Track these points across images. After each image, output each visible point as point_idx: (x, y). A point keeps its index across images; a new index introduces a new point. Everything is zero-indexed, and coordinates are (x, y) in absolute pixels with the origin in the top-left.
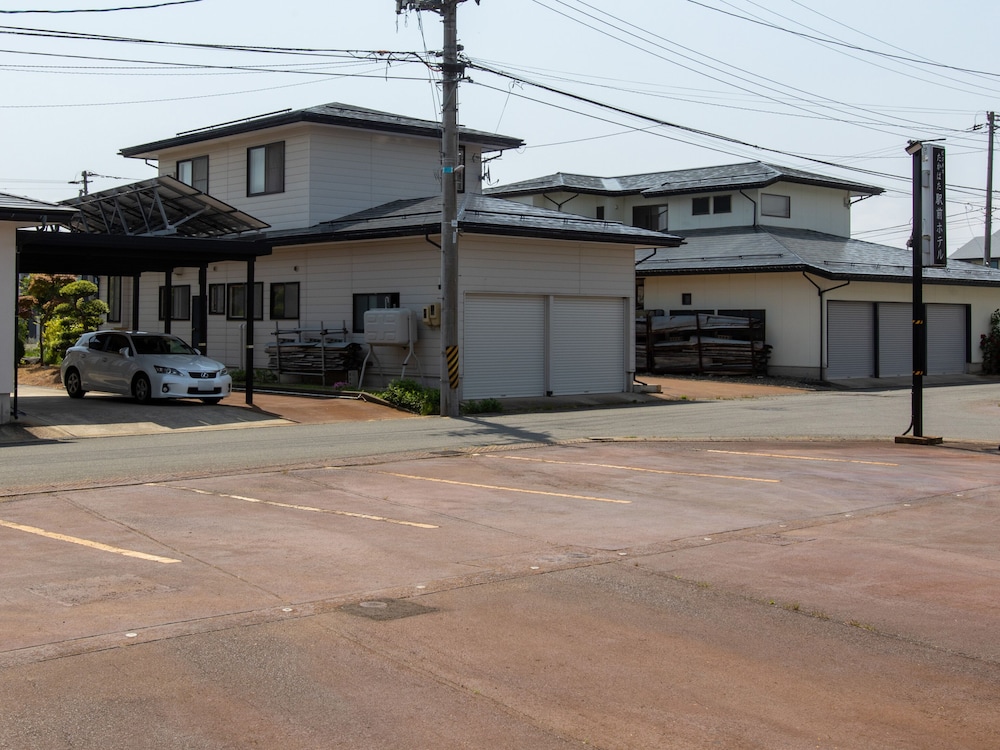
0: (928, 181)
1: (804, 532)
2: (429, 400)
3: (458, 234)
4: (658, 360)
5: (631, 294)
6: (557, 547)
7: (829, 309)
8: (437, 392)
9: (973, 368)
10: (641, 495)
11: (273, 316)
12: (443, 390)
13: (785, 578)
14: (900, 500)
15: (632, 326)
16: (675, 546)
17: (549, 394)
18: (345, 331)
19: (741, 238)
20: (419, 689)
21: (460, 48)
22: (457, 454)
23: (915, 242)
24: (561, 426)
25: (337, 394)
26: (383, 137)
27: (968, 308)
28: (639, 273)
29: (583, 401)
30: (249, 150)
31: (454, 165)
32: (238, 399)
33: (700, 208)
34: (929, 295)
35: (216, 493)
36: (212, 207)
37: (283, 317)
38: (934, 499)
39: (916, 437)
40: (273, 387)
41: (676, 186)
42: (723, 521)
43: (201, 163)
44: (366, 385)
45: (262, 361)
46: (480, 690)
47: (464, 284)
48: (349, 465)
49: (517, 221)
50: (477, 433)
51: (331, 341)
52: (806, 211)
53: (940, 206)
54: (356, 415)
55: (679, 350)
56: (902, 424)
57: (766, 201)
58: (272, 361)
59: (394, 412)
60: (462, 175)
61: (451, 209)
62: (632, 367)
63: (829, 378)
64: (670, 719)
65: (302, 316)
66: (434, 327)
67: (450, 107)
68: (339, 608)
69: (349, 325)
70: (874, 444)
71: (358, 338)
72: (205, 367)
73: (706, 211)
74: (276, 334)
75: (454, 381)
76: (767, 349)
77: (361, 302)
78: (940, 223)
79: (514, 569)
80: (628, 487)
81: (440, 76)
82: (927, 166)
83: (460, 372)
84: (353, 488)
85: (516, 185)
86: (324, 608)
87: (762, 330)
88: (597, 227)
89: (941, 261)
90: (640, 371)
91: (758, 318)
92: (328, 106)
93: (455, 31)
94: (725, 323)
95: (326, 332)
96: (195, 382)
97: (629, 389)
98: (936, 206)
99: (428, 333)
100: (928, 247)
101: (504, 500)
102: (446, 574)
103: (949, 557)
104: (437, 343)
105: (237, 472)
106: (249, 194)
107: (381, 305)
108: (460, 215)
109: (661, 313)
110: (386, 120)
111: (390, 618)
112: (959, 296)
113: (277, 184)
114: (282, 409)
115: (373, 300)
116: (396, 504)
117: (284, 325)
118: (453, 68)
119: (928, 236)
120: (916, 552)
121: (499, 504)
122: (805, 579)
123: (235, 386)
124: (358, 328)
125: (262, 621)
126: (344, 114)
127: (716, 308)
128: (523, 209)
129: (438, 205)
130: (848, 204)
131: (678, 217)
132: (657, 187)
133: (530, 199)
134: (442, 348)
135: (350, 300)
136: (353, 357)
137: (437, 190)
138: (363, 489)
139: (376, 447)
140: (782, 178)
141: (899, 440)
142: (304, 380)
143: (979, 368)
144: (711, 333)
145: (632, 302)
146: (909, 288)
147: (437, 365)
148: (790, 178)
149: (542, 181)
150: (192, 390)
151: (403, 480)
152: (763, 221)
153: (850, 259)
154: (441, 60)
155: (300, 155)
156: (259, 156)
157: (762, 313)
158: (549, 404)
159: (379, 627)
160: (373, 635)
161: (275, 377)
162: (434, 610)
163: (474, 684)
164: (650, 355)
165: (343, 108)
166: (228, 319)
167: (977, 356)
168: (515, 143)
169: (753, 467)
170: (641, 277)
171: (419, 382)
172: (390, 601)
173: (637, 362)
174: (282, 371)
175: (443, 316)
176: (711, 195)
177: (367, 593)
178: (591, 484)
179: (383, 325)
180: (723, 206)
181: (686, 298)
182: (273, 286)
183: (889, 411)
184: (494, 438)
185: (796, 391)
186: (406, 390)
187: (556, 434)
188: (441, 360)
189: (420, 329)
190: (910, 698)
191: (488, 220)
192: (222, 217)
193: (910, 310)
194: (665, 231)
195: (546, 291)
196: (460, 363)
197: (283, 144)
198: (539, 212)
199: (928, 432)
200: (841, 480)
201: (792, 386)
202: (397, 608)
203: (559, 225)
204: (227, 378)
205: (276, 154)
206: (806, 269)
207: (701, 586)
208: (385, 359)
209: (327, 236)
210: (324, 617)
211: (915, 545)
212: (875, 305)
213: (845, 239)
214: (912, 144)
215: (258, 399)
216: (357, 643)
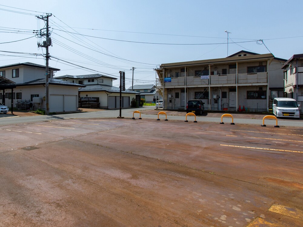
0: (122, 77)
1: (101, 133)
2: (44, 112)
3: (49, 85)
4: (82, 105)
5: (78, 95)
6: (61, 137)
7: (109, 97)
8: (45, 111)
9: (130, 106)
10: (77, 127)
11: (17, 98)
12: (46, 111)
13: (97, 140)
14: (117, 127)
15: (78, 100)
16: (81, 136)
17: (64, 111)
18: (29, 101)
19: (95, 86)
20: (33, 162)
21: (49, 54)
22: (47, 121)
23: (120, 87)
24: (65, 116)
25: (28, 112)
26: (36, 68)
27: (129, 97)
28: (79, 91)
29: (69, 112)
30: (12, 70)
31: (48, 73)
32: (10, 113)
33: (89, 81)
34: (123, 95)
35: (3, 129)
36: (5, 80)
37: (19, 99)
38: (122, 127)
39: (120, 117)
40: (16, 110)
41: (85, 78)
42: (89, 131)
43: (4, 72)
44: (33, 110)
45: (15, 106)
46: (44, 161)
47: (50, 93)
48: (28, 124)
49: (59, 83)
50: (51, 118)
51: (27, 103)
52: (106, 82)
53: (124, 81)
54: (31, 115)
55: (85, 104)
56: (118, 115)
57: (99, 80)
58: (17, 106)
59: (38, 114)
60: (50, 75)
61: (47, 81)
62: (78, 107)
63: (109, 108)
64: (75, 164)
65: (22, 98)
66: (45, 100)
67: (47, 63)
68: (22, 149)
69: (30, 100)
70: (114, 118)
71: (32, 102)
72: (4, 107)
73: (90, 82)
74: (17, 101)
75: (48, 109)
76: (99, 103)
77: (32, 96)
78: (124, 84)
79: (53, 141)
80: (74, 126)
81: (45, 58)
82: (122, 75)
83: (49, 108)
84: (28, 128)
85: (59, 77)
86: (19, 149)
87: (99, 100)
88: (72, 84)
89: (124, 90)
90: (79, 107)
91: (98, 99)
92: (27, 63)
93: (48, 51)
94: (93, 99)
95: (26, 101)
96: (2, 110)
97: (77, 110)
98: (123, 81)
99: (44, 101)
100: (122, 88)
101: (54, 129)
102: (42, 142)
103: (122, 136)
104: (45, 103)
105: (8, 125)
106: (13, 77)
107: (36, 97)
108: (49, 81)
109: (83, 98)
110: (37, 65)
111: (31, 150)
112: (128, 95)
113: (17, 76)
114: (18, 114)
115: (34, 96)
116: (36, 130)
117: (19, 100)
118: (48, 57)
119: (122, 86)
120: (118, 135)
121: (53, 130)
122: (100, 140)
123: (10, 110)
124: (32, 100)
125: (7, 151)
126: (29, 64)
127: (91, 97)
128: (60, 81)
129: (45, 80)
130: (112, 81)
131: (86, 82)
132: (82, 78)
133: (62, 79)
134: (46, 104)
135: (30, 96)
136: (31, 105)
137: (45, 77)
138: (30, 128)
139: (33, 121)
140: (102, 77)
141: (118, 118)
142: (22, 109)
143: (131, 106)
144: (91, 101)
145: (78, 96)
146: (119, 94)
147: (45, 107)
148: (103, 77)
149: (64, 76)
150: (1, 111)
151: (37, 126)
152: (99, 83)
153: (112, 89)
154: (46, 56)
155: (22, 71)
156: (14, 71)
157: (99, 98)
158: (64, 113)
159: (28, 152)
160: (27, 153)
161: (17, 109)
162: (39, 148)
163: (43, 161)
164: (81, 105)
165: (29, 63)
166: (9, 99)
167: (131, 104)
168: (59, 70)
169: (95, 122)
170: (79, 92)
171: (42, 109)
172: (31, 147)
173: (79, 106)
174: (18, 108)
175: (46, 99)
176: (91, 79)
177: (27, 146)
178: (69, 126)
179: (36, 100)
180: (93, 81)
181: (87, 96)
182: (17, 93)
183: (116, 113)
184: (54, 119)
185: (104, 110)
186: (40, 111)
187: (64, 118)
188: (46, 106)
189: (42, 101)
190: (113, 158)
191: (54, 82)
192: (7, 81)
193: (120, 97)
194: (84, 85)
195: (64, 94)
196: (49, 106)
197: (19, 69)
198: (62, 81)
199: (122, 116)
200: (108, 124)
201: (103, 109)
202: (32, 148)
203: (66, 83)
204: (8, 109)
205: (17, 71)
206: (105, 91)
207: (84, 142)
208: (37, 106)
209: (26, 85)
210: (19, 150)
211: (118, 134)
212: (116, 97)
213: (112, 86)
214: (120, 72)
215: (14, 113)
216: (24, 154)
